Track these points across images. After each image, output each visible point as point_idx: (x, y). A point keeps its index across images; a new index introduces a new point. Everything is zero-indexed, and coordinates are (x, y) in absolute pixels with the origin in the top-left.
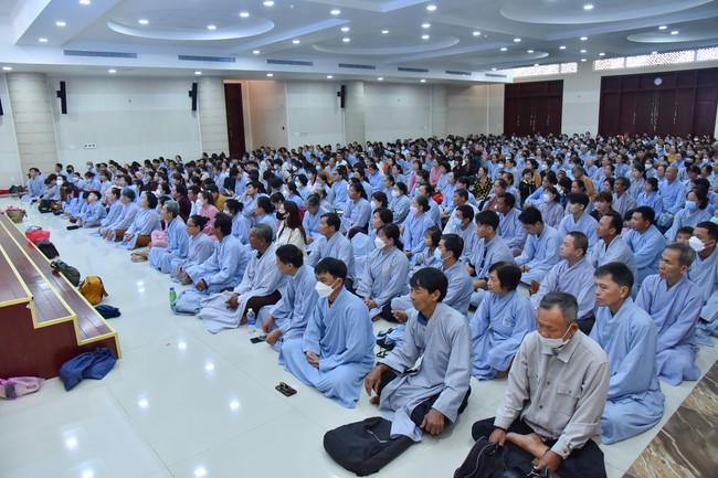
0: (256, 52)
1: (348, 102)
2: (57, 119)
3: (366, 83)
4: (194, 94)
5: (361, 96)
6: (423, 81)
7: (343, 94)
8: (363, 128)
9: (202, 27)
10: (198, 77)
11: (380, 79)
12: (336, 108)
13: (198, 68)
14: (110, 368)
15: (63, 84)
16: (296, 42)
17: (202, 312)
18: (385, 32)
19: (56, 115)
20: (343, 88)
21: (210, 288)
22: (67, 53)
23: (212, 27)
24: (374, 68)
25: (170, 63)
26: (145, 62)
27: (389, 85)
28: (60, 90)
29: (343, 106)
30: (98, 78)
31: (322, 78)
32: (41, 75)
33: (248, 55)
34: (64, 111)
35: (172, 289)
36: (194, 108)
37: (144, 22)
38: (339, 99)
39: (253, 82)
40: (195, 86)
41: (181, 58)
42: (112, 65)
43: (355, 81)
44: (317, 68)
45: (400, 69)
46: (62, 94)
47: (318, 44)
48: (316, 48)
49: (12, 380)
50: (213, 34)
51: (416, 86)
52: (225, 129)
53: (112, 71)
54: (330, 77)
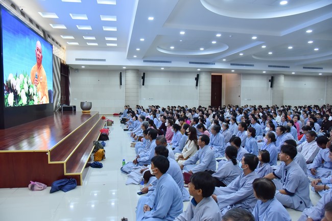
0: (224, 60)
1: (274, 85)
2: (140, 88)
3: (285, 75)
4: (197, 79)
5: (282, 82)
6: (320, 74)
7: (272, 81)
8: (282, 98)
9: (197, 49)
10: (200, 72)
11: (293, 73)
12: (268, 88)
13: (199, 67)
14: (73, 188)
15: (144, 74)
16: (241, 54)
17: (131, 174)
18: (290, 48)
19: (140, 86)
20: (272, 78)
21: (140, 163)
22: (145, 61)
23: (202, 49)
24: (289, 67)
25: (185, 65)
26: (175, 65)
27: (298, 77)
28: (142, 76)
29: (271, 86)
30: (157, 71)
31: (260, 73)
32: (137, 70)
33: (220, 61)
34: (143, 85)
35: (124, 160)
36: (197, 85)
37: (172, 48)
38: (270, 83)
39: (228, 74)
40: (198, 75)
41: (190, 63)
42: (162, 66)
43: (279, 74)
44: (256, 68)
45: (304, 68)
46: (143, 78)
47: (254, 55)
48: (254, 57)
49: (35, 183)
50: (203, 52)
51: (316, 77)
52: (210, 95)
53: (163, 69)
54: (264, 72)
